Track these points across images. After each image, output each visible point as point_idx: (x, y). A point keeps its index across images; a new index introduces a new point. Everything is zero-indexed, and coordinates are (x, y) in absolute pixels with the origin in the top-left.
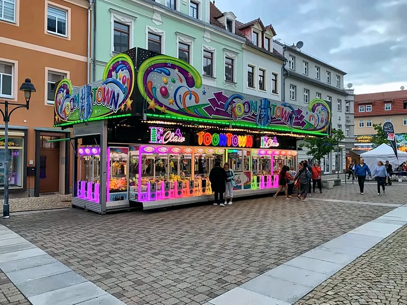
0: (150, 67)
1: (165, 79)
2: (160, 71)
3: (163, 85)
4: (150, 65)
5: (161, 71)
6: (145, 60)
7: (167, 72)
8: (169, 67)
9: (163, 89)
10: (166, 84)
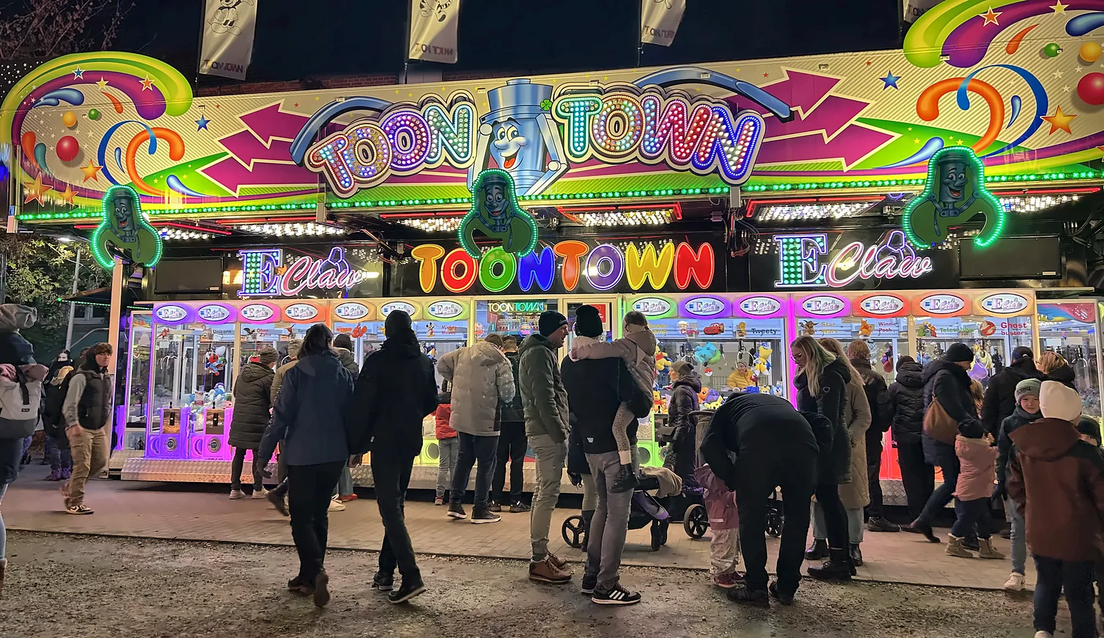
0: (27, 98)
1: (69, 118)
2: (53, 101)
3: (65, 132)
4: (28, 92)
5: (57, 98)
6: (13, 85)
7: (74, 95)
8: (79, 82)
9: (66, 144)
10: (73, 128)
